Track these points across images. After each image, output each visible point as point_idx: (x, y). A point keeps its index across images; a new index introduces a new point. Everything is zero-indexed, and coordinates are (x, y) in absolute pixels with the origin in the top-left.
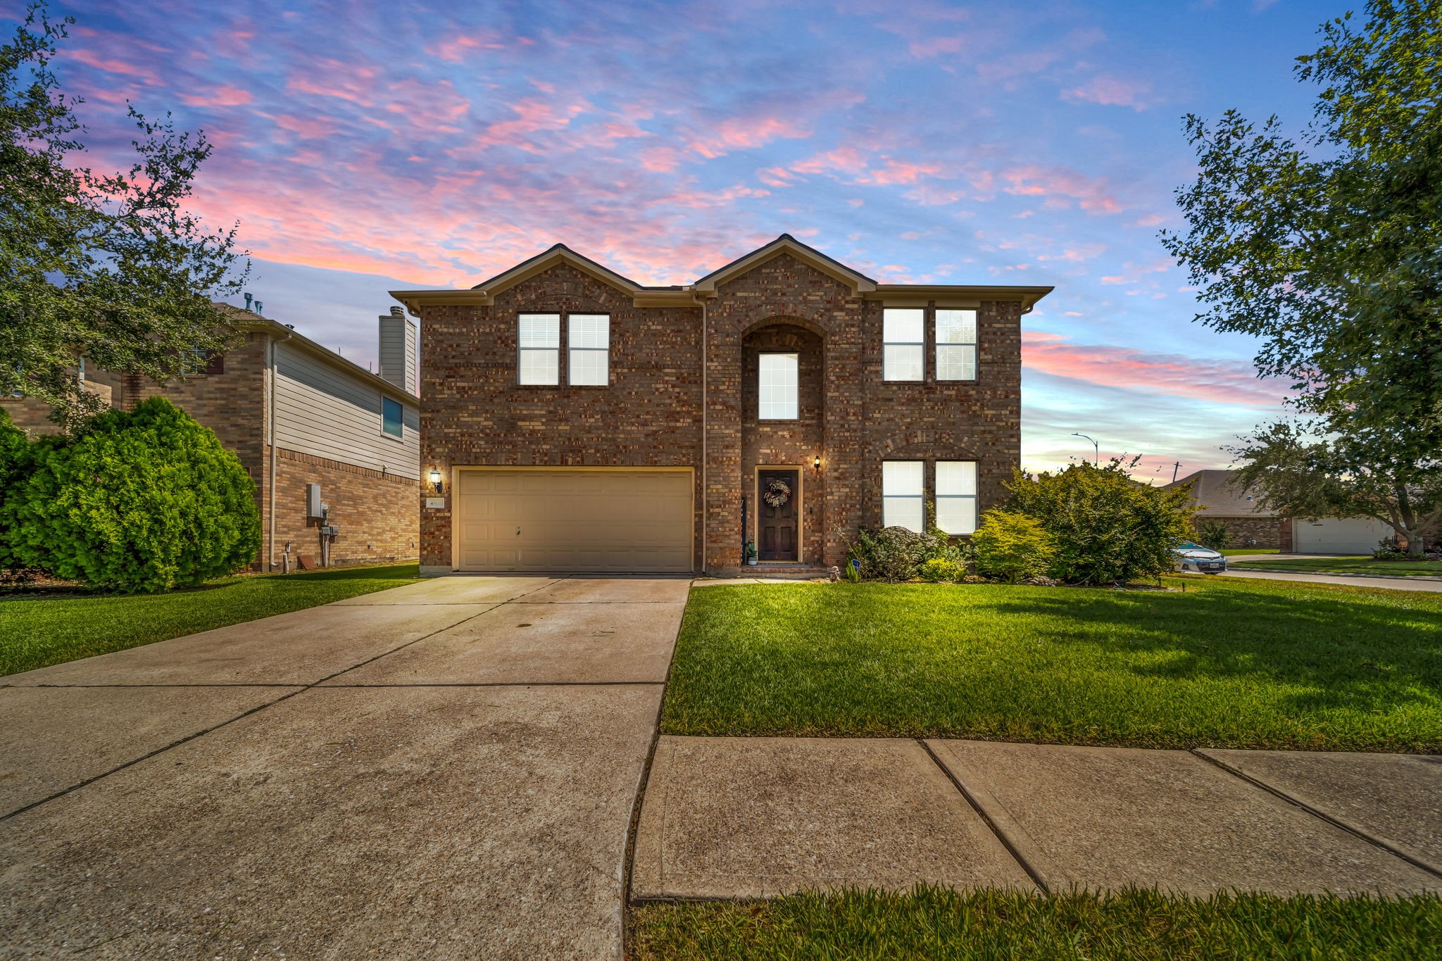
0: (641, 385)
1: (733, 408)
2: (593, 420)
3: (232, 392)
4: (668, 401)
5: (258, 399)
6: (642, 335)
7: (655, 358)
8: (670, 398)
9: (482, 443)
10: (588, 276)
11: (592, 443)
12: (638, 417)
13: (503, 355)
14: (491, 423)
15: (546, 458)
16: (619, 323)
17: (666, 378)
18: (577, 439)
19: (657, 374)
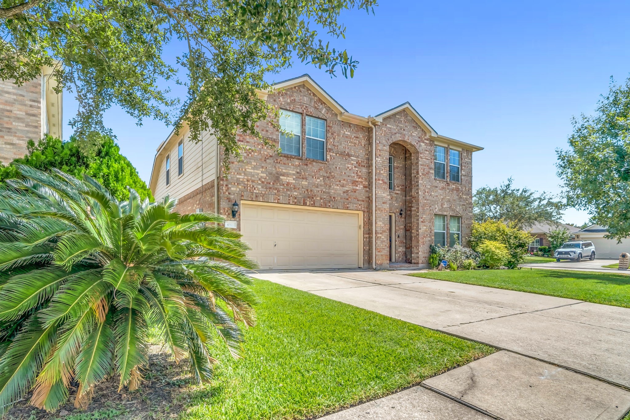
0: (341, 164)
1: (386, 183)
2: (319, 180)
3: (7, 114)
4: (353, 175)
5: (36, 124)
6: (341, 136)
7: (347, 150)
8: (354, 173)
9: (260, 187)
10: (316, 96)
11: (318, 194)
12: (340, 181)
13: (272, 133)
14: (265, 175)
15: (296, 201)
16: (331, 127)
17: (352, 162)
18: (311, 191)
19: (349, 159)
